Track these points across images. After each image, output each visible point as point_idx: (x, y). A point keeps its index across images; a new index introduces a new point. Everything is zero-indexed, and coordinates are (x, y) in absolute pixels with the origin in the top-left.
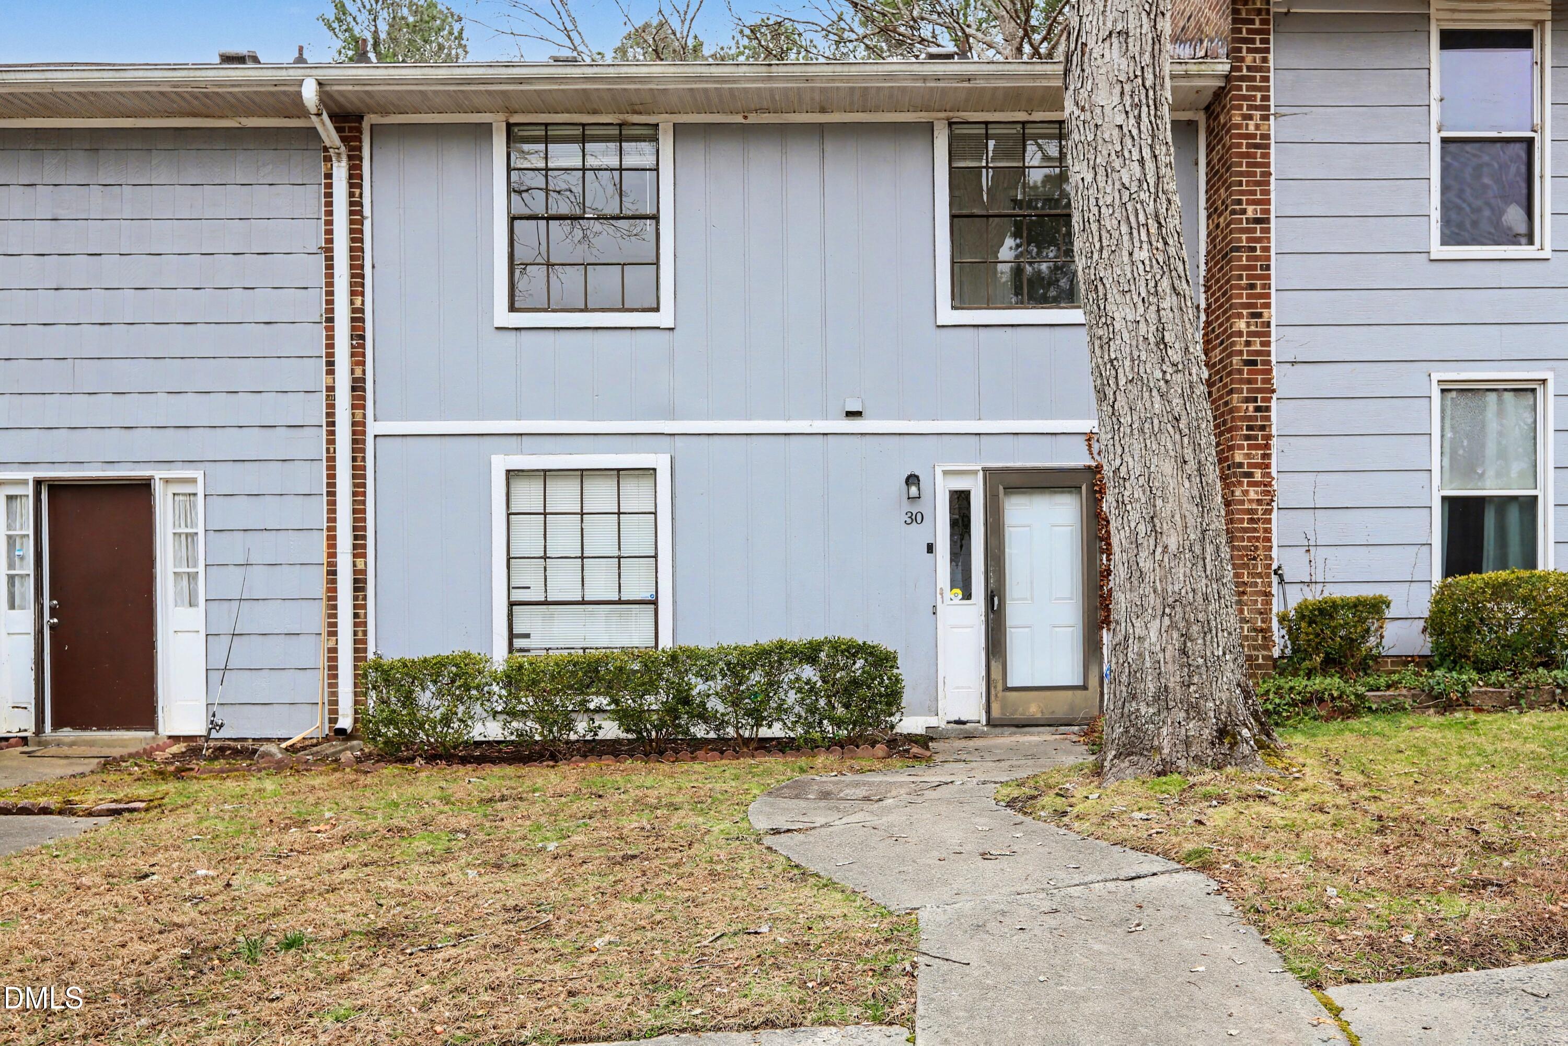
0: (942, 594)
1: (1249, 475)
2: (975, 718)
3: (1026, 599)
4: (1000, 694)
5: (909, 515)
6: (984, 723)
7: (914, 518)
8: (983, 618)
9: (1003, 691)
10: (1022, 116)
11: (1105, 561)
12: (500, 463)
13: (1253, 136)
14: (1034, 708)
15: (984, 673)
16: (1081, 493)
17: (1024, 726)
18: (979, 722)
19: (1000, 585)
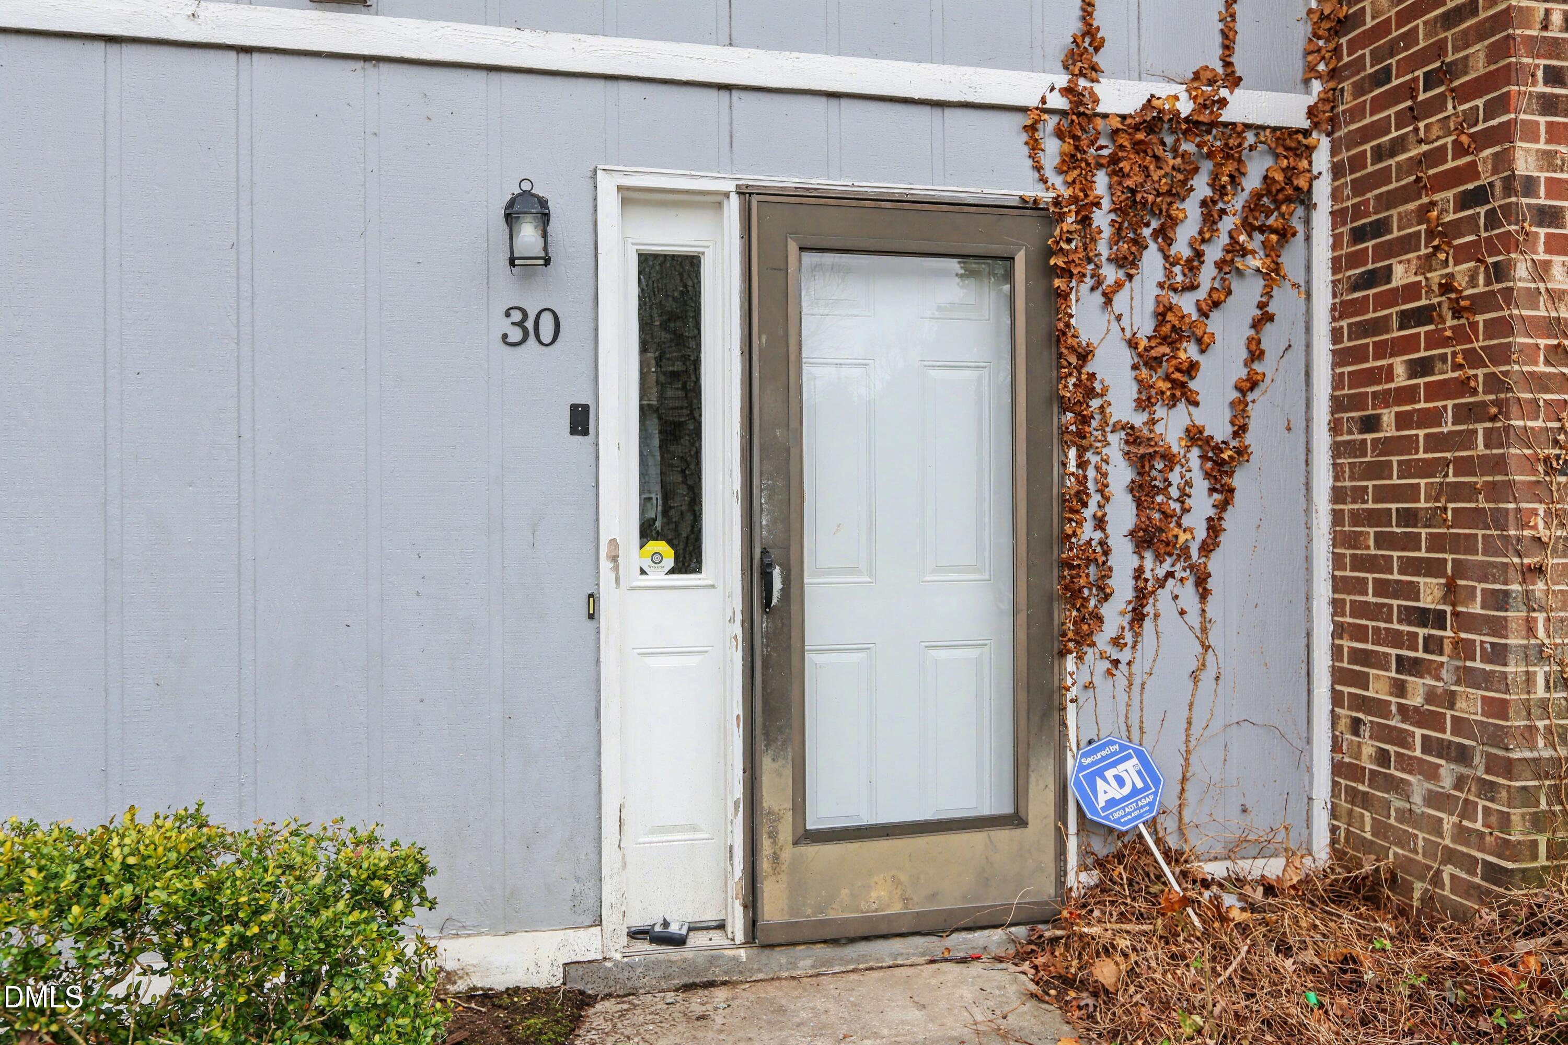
0: (614, 559)
2: (711, 915)
3: (854, 570)
4: (787, 854)
5: (517, 316)
6: (740, 937)
7: (531, 327)
8: (737, 629)
9: (796, 843)
11: (1072, 467)
15: (738, 792)
16: (1009, 277)
17: (852, 940)
18: (721, 926)
19: (788, 530)
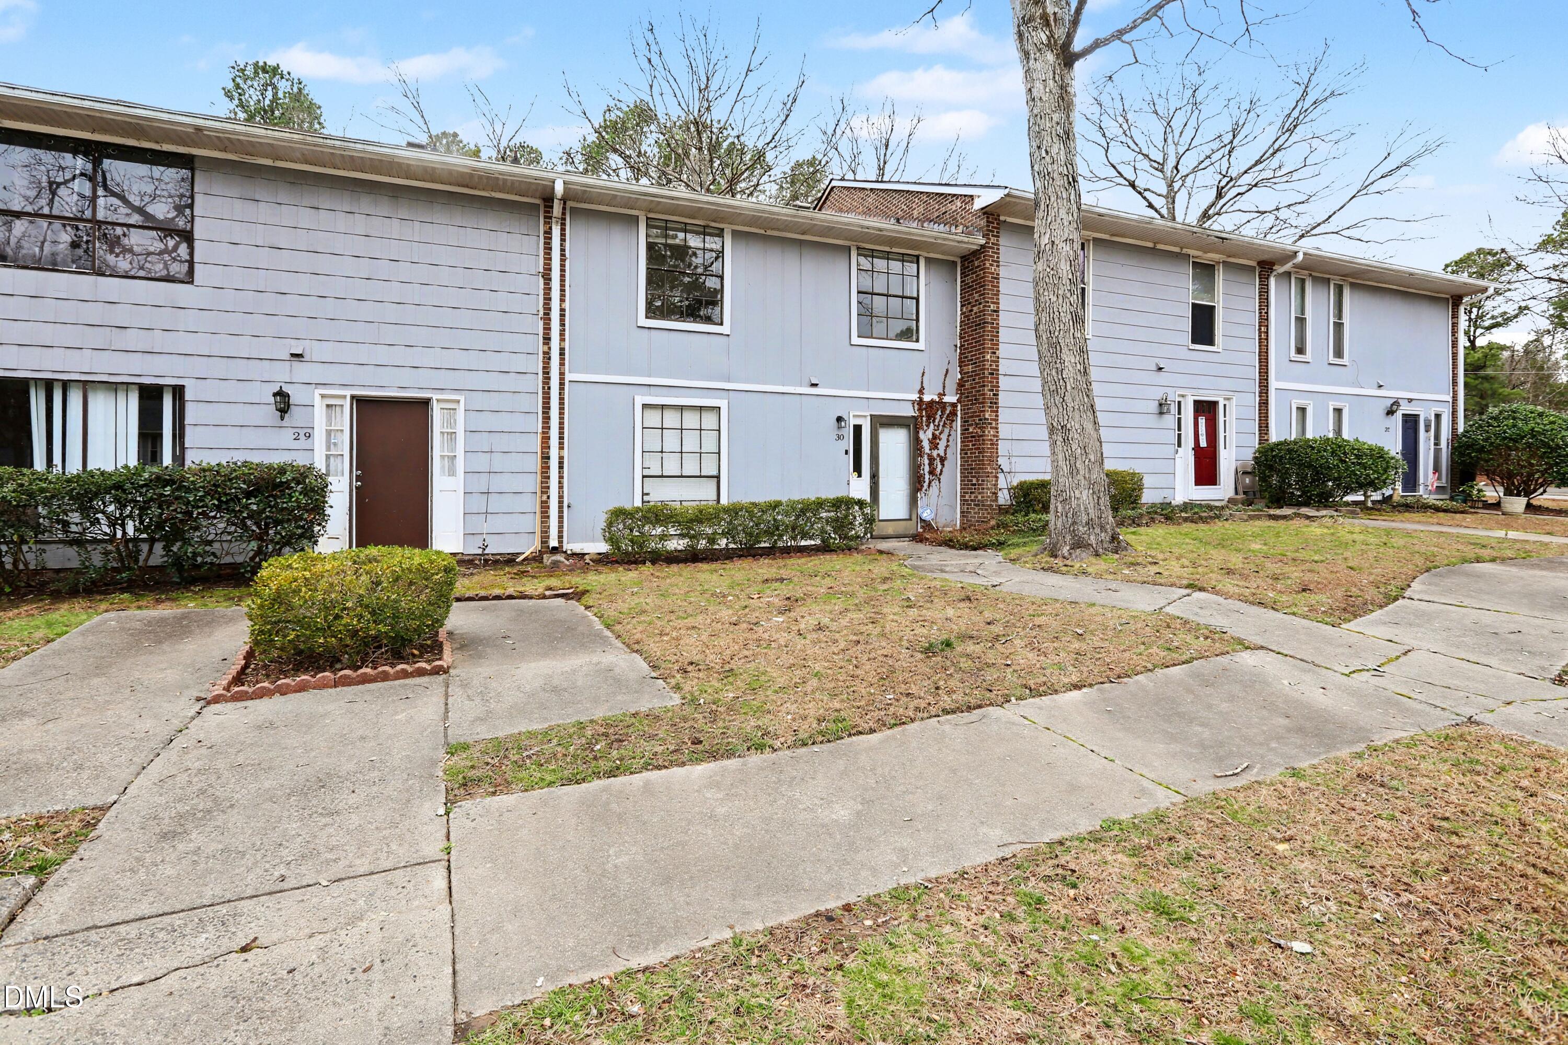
0: (851, 475)
1: (991, 424)
5: (838, 436)
6: (869, 537)
7: (840, 437)
8: (869, 486)
9: (878, 521)
10: (887, 249)
11: (918, 461)
12: (640, 400)
13: (993, 273)
14: (890, 529)
16: (910, 429)
19: (877, 471)
